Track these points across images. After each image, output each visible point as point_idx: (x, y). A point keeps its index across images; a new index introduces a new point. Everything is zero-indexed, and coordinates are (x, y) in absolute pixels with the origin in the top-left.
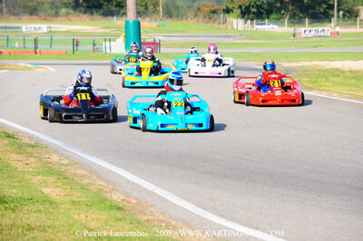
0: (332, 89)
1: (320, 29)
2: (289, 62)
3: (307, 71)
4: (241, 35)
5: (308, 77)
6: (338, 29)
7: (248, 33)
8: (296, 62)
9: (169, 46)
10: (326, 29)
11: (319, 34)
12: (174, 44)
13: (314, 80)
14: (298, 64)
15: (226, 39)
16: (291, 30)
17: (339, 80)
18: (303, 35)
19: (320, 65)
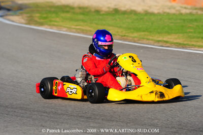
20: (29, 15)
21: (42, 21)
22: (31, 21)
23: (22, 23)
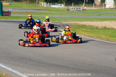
0: (81, 33)
1: (78, 8)
2: (65, 21)
3: (72, 26)
4: (45, 9)
5: (72, 28)
6: (85, 8)
7: (48, 8)
8: (68, 21)
9: (14, 13)
10: (81, 7)
11: (78, 10)
12: (17, 12)
14: (69, 23)
15: (39, 11)
16: (67, 7)
17: (84, 29)
18: (71, 10)
19: (77, 23)
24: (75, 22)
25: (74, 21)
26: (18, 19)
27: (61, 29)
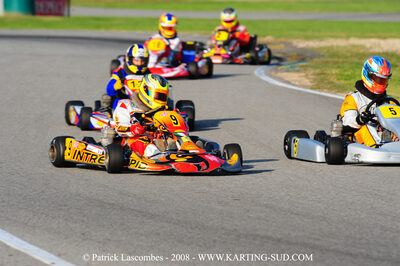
2: (307, 38)
3: (338, 56)
5: (338, 67)
8: (321, 39)
13: (349, 73)
19: (363, 47)
20: (318, 71)
21: (342, 82)
22: (321, 82)
23: (304, 87)
24: (354, 41)
25: (348, 37)
26: (98, 27)
27: (288, 71)
